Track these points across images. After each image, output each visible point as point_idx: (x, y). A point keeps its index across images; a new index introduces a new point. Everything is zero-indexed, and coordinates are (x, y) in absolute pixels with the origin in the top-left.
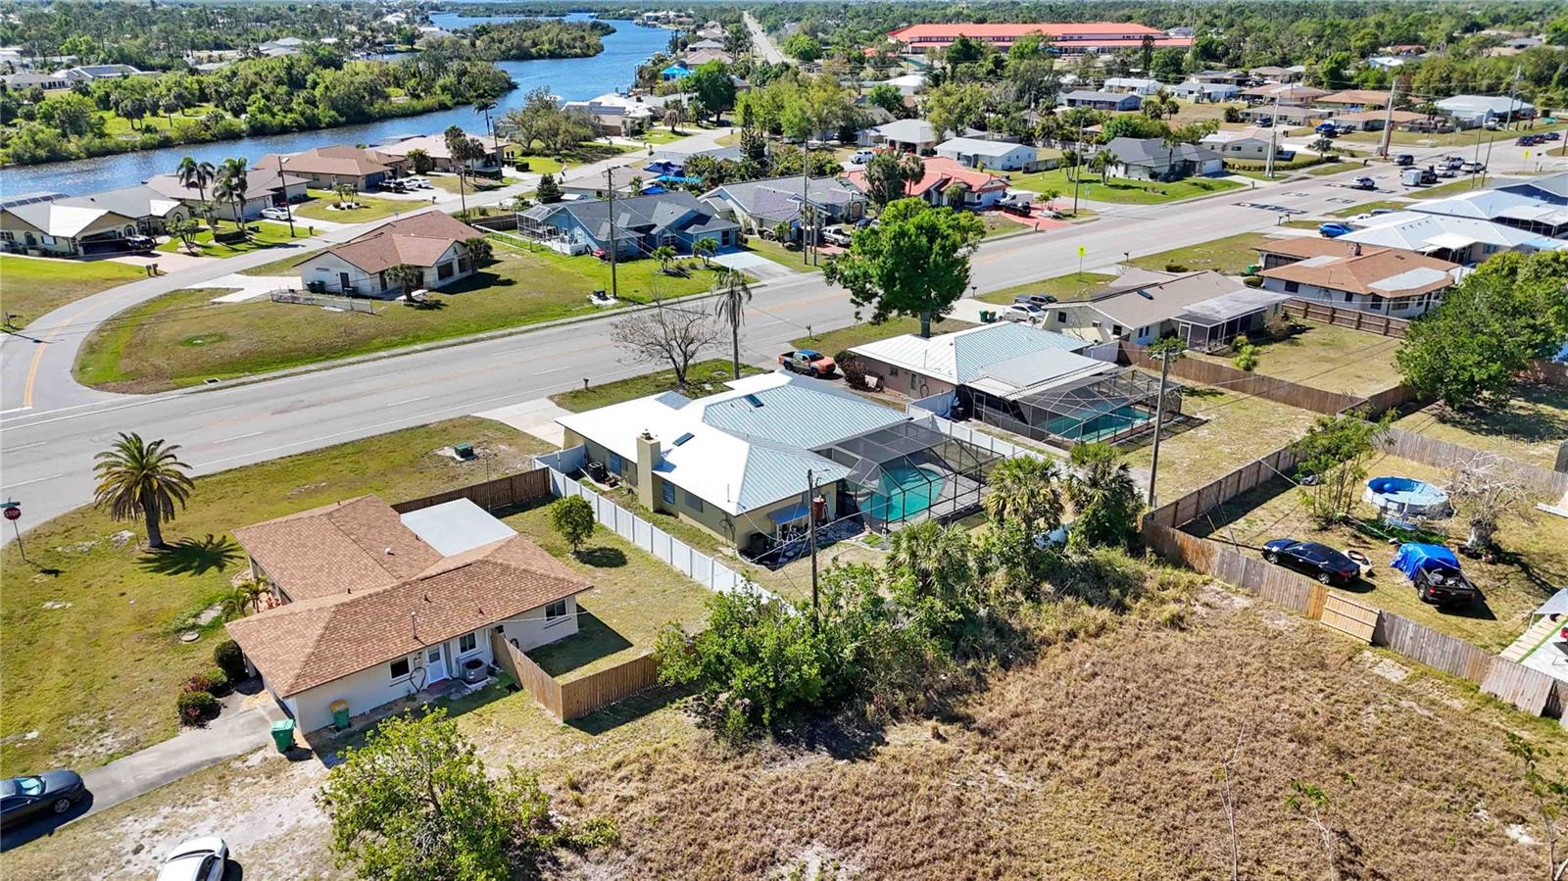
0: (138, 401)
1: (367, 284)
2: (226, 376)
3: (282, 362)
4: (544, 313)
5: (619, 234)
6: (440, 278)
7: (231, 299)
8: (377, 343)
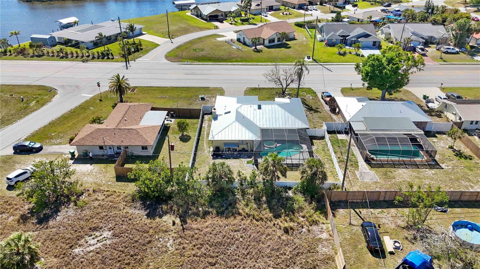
0: (168, 63)
1: (248, 41)
2: (191, 61)
3: (208, 60)
4: (286, 60)
5: (334, 37)
6: (269, 43)
7: (219, 39)
8: (234, 60)
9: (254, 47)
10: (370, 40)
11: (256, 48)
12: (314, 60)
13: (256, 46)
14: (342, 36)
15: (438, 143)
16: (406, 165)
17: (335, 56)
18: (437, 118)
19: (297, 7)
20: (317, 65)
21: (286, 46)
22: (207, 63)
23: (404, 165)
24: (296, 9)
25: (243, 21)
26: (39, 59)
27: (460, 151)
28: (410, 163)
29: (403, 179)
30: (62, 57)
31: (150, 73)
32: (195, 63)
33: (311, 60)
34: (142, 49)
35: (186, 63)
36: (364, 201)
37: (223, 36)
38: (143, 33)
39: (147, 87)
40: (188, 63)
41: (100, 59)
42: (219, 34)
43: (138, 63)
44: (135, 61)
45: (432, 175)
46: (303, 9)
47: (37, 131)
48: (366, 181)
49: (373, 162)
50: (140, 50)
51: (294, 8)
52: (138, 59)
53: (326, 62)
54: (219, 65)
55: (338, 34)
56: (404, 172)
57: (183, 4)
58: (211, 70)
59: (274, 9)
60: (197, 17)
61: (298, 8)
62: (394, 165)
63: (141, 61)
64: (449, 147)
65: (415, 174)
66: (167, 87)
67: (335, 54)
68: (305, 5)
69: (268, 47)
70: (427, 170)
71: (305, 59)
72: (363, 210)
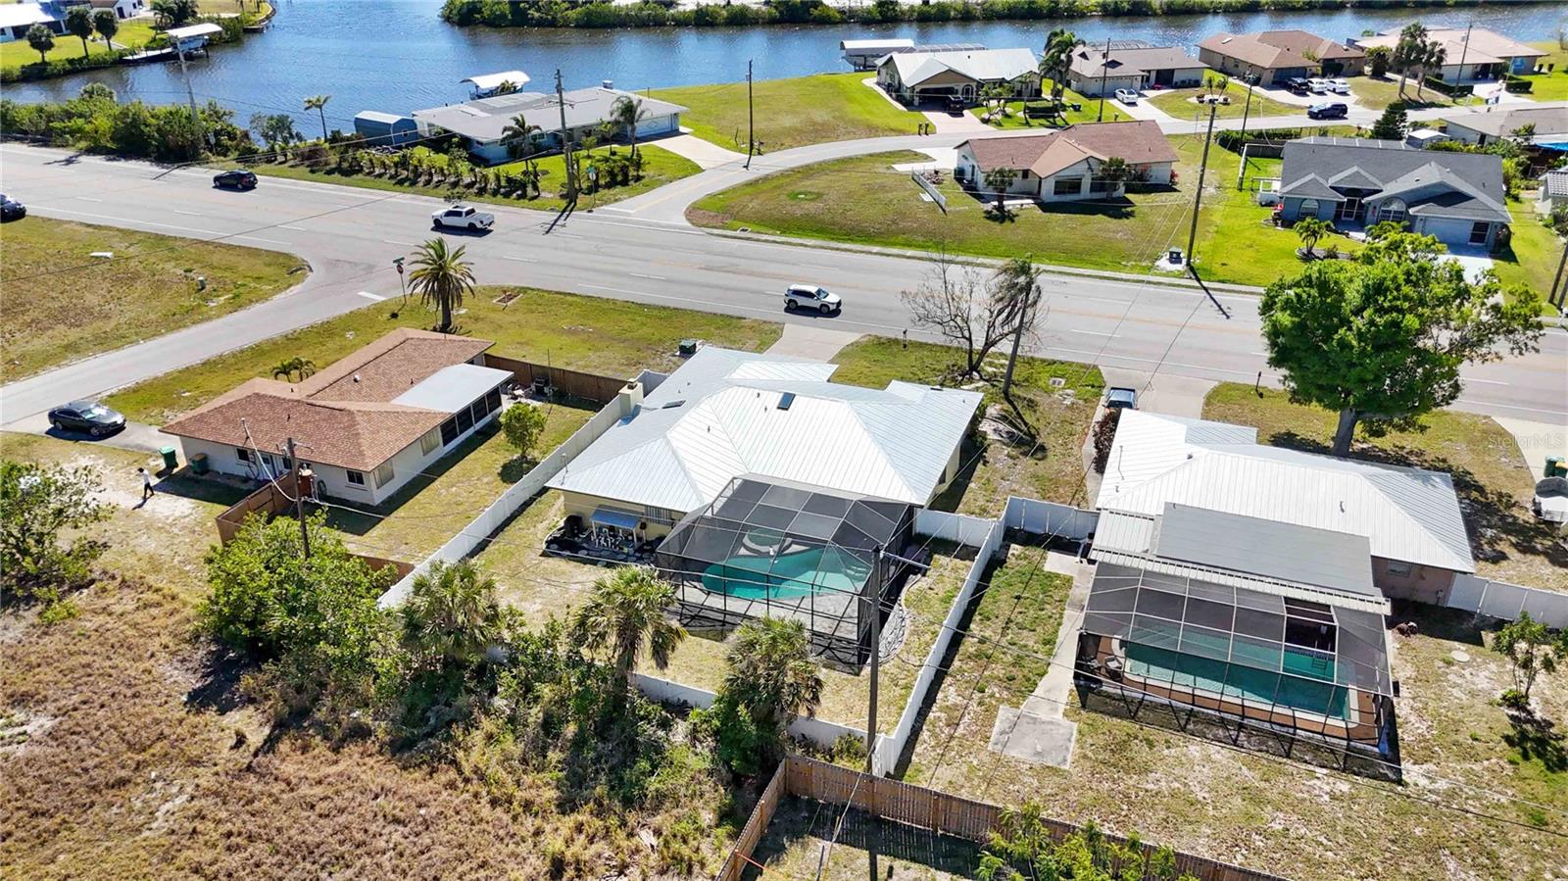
0: (681, 228)
1: (982, 181)
2: (759, 229)
3: (816, 231)
4: (1086, 258)
5: (1308, 192)
6: (1056, 193)
7: (902, 168)
8: (901, 238)
9: (996, 203)
10: (1462, 216)
11: (1001, 208)
12: (1192, 269)
13: (1000, 199)
14: (1346, 192)
15: (1467, 673)
16: (1241, 727)
17: (1284, 262)
18: (1547, 562)
19: (1268, 77)
20: (1194, 287)
21: (1117, 209)
22: (800, 241)
23: (1232, 728)
24: (1262, 87)
25: (1034, 113)
26: (345, 179)
27: (1552, 725)
28: (1267, 726)
29: (1176, 785)
30: (401, 183)
31: (604, 254)
32: (765, 237)
33: (1180, 267)
34: (638, 179)
35: (738, 233)
36: (940, 832)
37: (926, 158)
38: (682, 129)
39: (557, 293)
40: (743, 235)
41: (499, 196)
42: (918, 150)
43: (597, 218)
44: (590, 211)
45: (1327, 798)
46: (1289, 88)
47: (156, 378)
48: (1013, 753)
49: (1110, 687)
50: (632, 183)
51: (1256, 82)
52: (605, 207)
53: (1234, 282)
54: (837, 249)
55: (1332, 181)
56: (1208, 759)
57: (873, 49)
58: (794, 264)
59: (1175, 80)
60: (888, 92)
61: (1274, 83)
62: (1188, 719)
63: (611, 212)
64: (1504, 698)
65: (1251, 777)
66: (614, 302)
67: (1290, 255)
68: (1302, 72)
69: (1047, 207)
70: (1321, 772)
71: (1158, 263)
72: (907, 868)
